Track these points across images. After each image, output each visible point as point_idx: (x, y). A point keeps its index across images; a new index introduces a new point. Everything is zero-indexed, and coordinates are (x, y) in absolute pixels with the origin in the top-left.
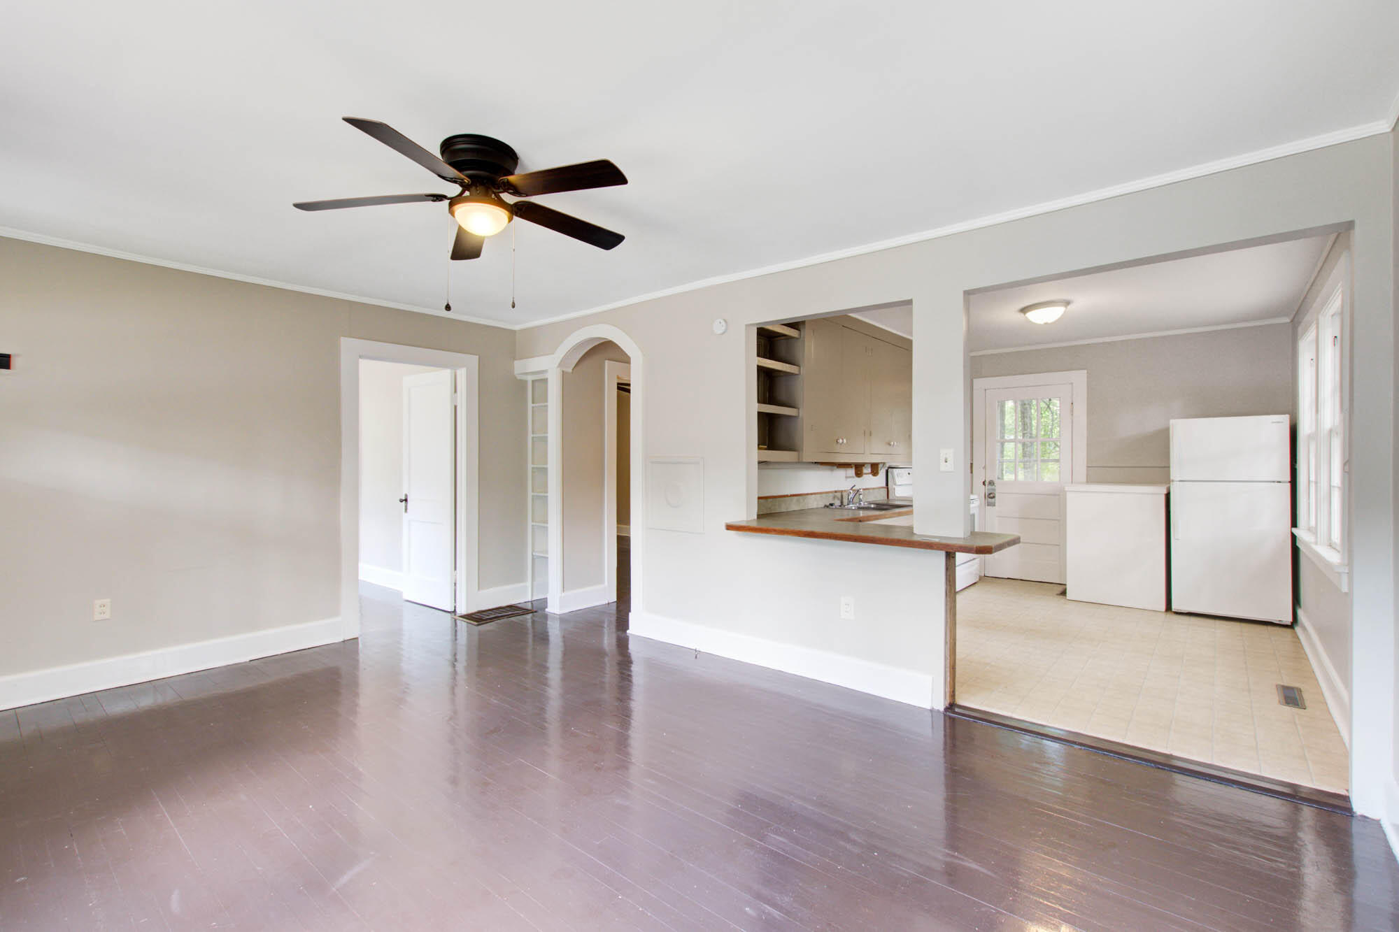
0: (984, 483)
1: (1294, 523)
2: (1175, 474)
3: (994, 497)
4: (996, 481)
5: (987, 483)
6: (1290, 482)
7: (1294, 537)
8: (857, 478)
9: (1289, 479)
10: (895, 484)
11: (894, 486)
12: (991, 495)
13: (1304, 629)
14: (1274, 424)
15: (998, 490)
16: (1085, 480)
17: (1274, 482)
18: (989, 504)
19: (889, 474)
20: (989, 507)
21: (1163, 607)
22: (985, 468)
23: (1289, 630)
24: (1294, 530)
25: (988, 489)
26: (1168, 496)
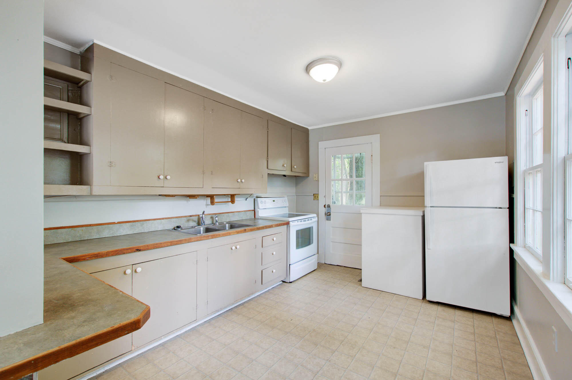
0: (325, 206)
1: (512, 240)
2: (428, 202)
3: (330, 215)
4: (331, 205)
5: (326, 206)
6: (508, 208)
7: (511, 252)
8: (211, 205)
9: (508, 206)
10: (259, 209)
11: (258, 210)
12: (328, 214)
13: (518, 321)
14: (497, 163)
15: (332, 210)
16: (379, 204)
17: (496, 208)
18: (327, 220)
19: (256, 201)
20: (327, 221)
21: (421, 297)
22: (325, 197)
23: (508, 322)
24: (511, 245)
25: (327, 210)
26: (423, 217)
